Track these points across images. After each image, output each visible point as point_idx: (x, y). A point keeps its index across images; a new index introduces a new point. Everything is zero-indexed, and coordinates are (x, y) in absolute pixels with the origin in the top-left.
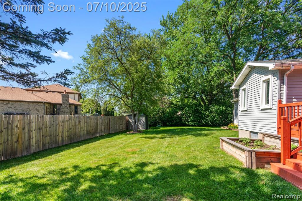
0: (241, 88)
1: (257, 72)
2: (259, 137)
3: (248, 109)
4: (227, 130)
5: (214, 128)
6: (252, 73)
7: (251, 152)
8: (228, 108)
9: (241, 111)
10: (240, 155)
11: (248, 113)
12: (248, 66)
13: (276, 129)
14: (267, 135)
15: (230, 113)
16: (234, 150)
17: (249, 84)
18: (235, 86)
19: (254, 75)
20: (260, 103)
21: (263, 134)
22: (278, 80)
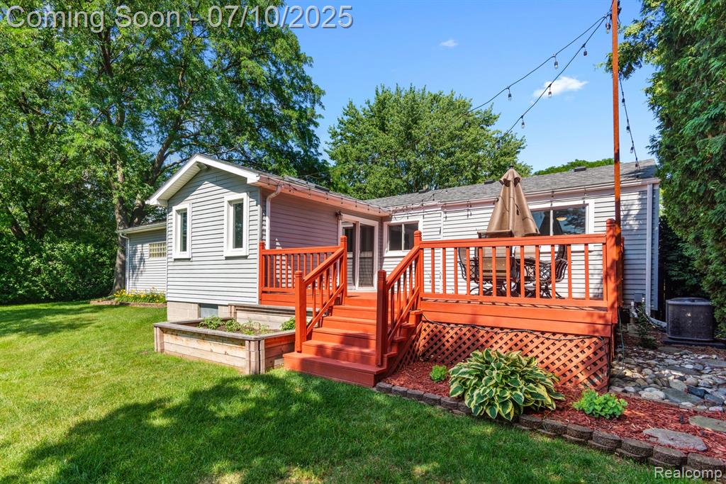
0: (175, 208)
1: (214, 180)
2: (223, 313)
3: (194, 255)
4: (111, 306)
5: (67, 305)
6: (202, 179)
7: (259, 342)
8: (102, 249)
9: (175, 260)
10: (226, 354)
11: (193, 263)
12: (198, 162)
13: (257, 295)
14: (244, 307)
15: (108, 262)
16: (207, 345)
17: (194, 201)
18: (158, 200)
19: (207, 186)
20: (225, 244)
21: (235, 306)
22: (259, 206)
